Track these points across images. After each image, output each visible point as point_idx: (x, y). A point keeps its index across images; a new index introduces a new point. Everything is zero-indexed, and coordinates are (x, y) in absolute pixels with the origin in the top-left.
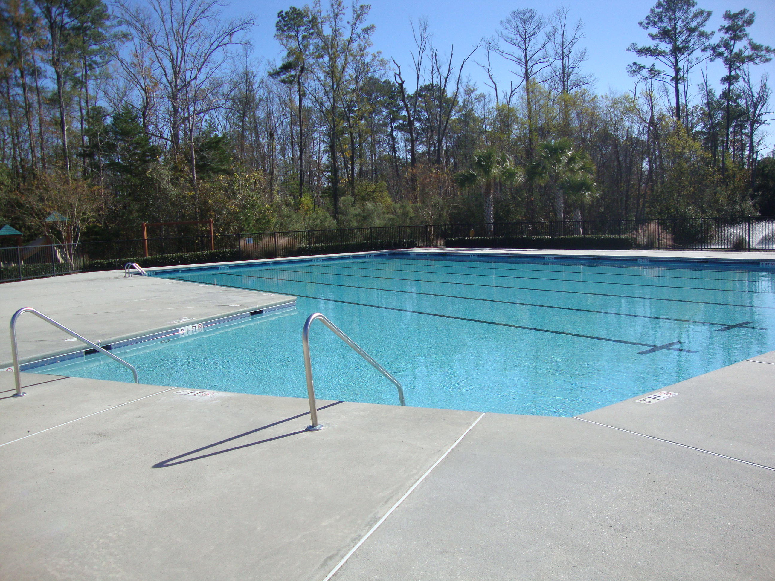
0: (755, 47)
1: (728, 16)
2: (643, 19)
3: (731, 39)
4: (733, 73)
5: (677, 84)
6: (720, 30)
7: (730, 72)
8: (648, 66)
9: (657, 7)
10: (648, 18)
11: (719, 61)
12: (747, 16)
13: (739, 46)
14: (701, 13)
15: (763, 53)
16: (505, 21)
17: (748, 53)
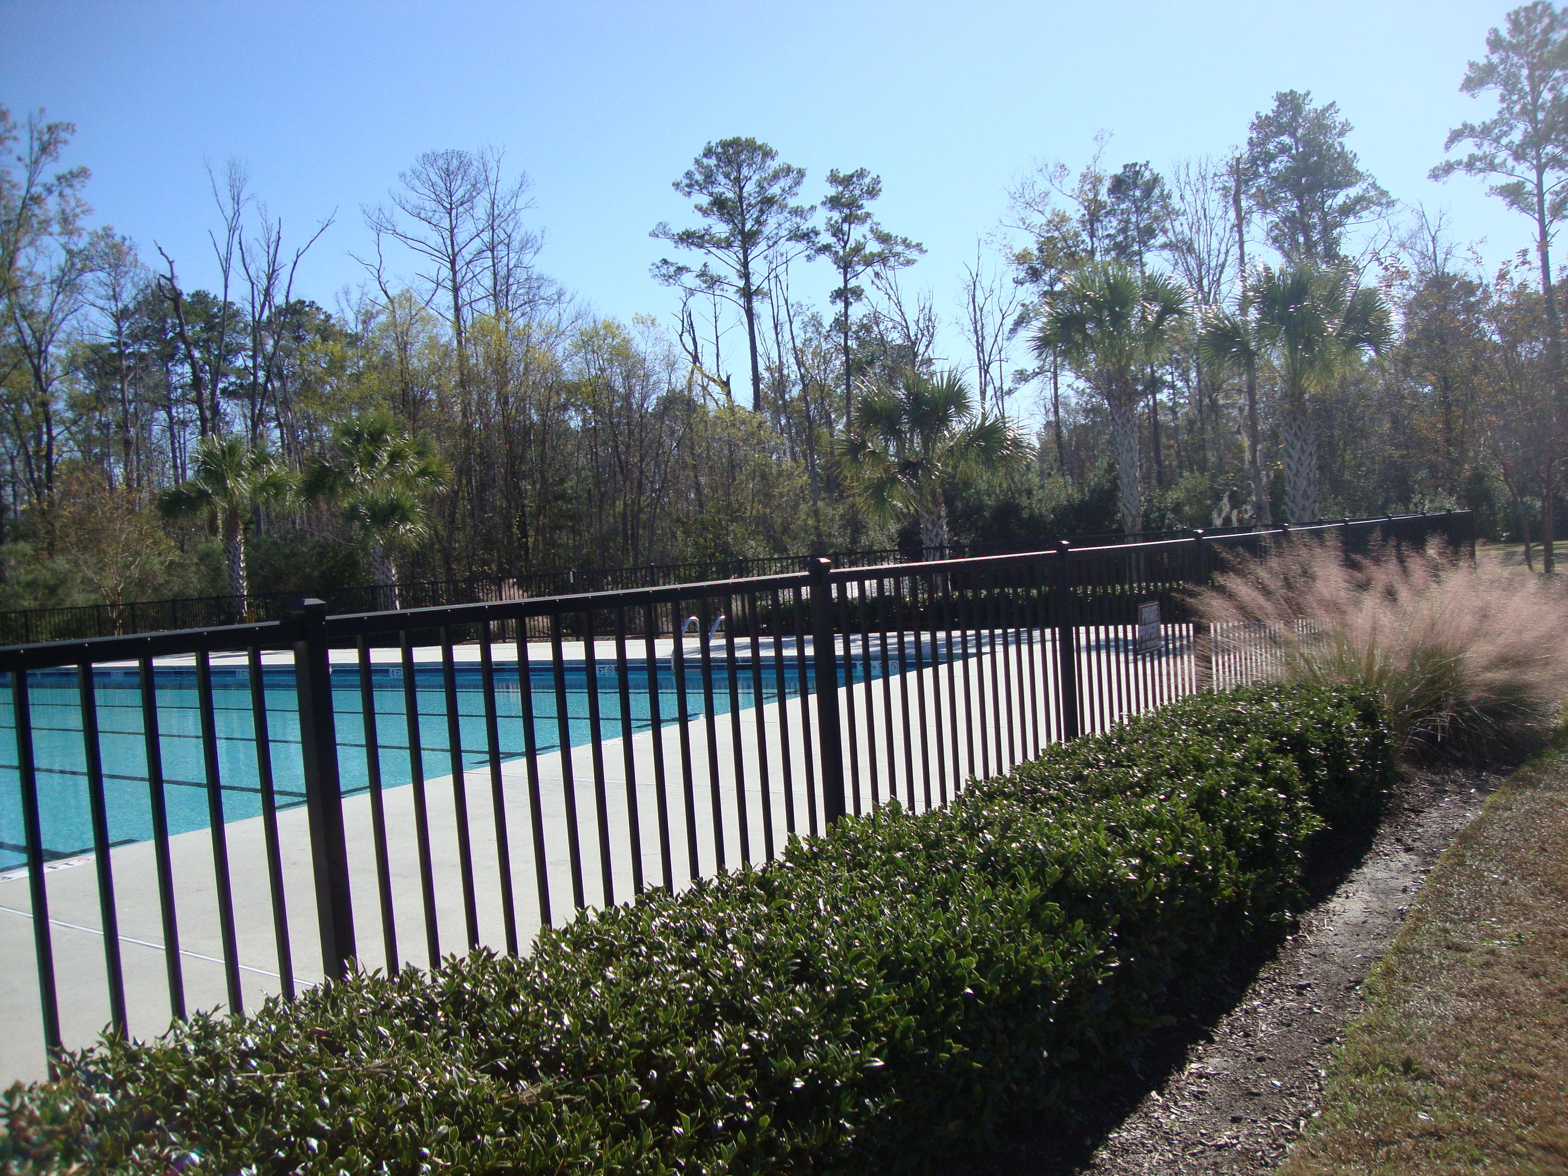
0: (885, 239)
1: (833, 178)
2: (679, 177)
3: (844, 220)
4: (853, 283)
5: (749, 301)
6: (824, 204)
7: (846, 281)
8: (697, 268)
9: (705, 155)
10: (689, 175)
11: (825, 260)
12: (867, 180)
13: (857, 233)
14: (788, 170)
15: (899, 249)
16: (409, 173)
17: (873, 247)
